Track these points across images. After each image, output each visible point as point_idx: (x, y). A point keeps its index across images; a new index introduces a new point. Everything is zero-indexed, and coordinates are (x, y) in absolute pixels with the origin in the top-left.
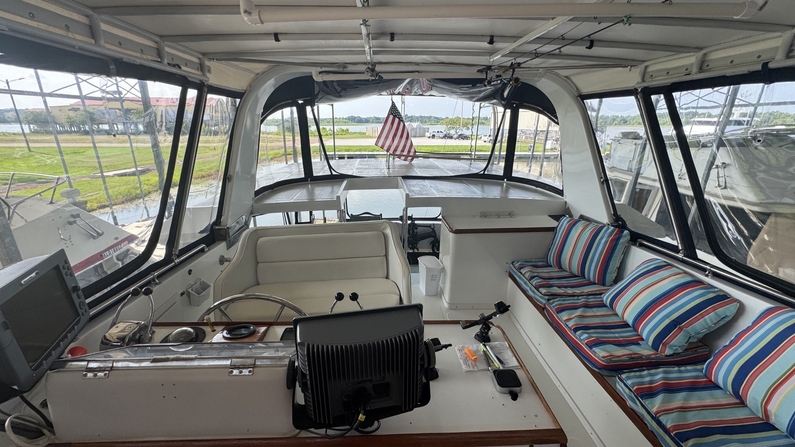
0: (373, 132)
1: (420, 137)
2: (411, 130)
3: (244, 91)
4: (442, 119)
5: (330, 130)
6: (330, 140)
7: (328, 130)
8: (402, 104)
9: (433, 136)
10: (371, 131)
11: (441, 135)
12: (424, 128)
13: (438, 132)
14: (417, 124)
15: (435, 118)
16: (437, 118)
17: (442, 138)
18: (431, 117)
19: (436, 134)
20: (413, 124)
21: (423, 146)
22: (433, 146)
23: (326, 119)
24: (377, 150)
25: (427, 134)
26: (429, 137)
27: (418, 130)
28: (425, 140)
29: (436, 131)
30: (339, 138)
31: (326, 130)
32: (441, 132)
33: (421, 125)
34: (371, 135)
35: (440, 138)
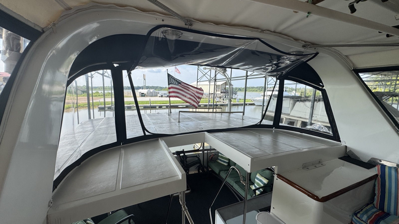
0: (128, 94)
1: (155, 96)
2: (150, 93)
3: (40, 30)
4: (164, 88)
5: (102, 93)
6: (102, 98)
7: (100, 93)
8: (144, 80)
9: (162, 96)
10: (127, 93)
11: (166, 95)
12: (157, 92)
13: (164, 94)
14: (153, 90)
15: (160, 87)
16: (161, 87)
17: (166, 97)
18: (158, 87)
19: (163, 95)
20: (150, 90)
21: (158, 101)
22: (163, 101)
23: (98, 87)
24: (132, 103)
25: (159, 95)
26: (160, 97)
27: (154, 93)
28: (158, 98)
29: (163, 94)
30: (108, 97)
31: (99, 93)
32: (166, 94)
33: (155, 90)
34: (127, 95)
35: (165, 97)
